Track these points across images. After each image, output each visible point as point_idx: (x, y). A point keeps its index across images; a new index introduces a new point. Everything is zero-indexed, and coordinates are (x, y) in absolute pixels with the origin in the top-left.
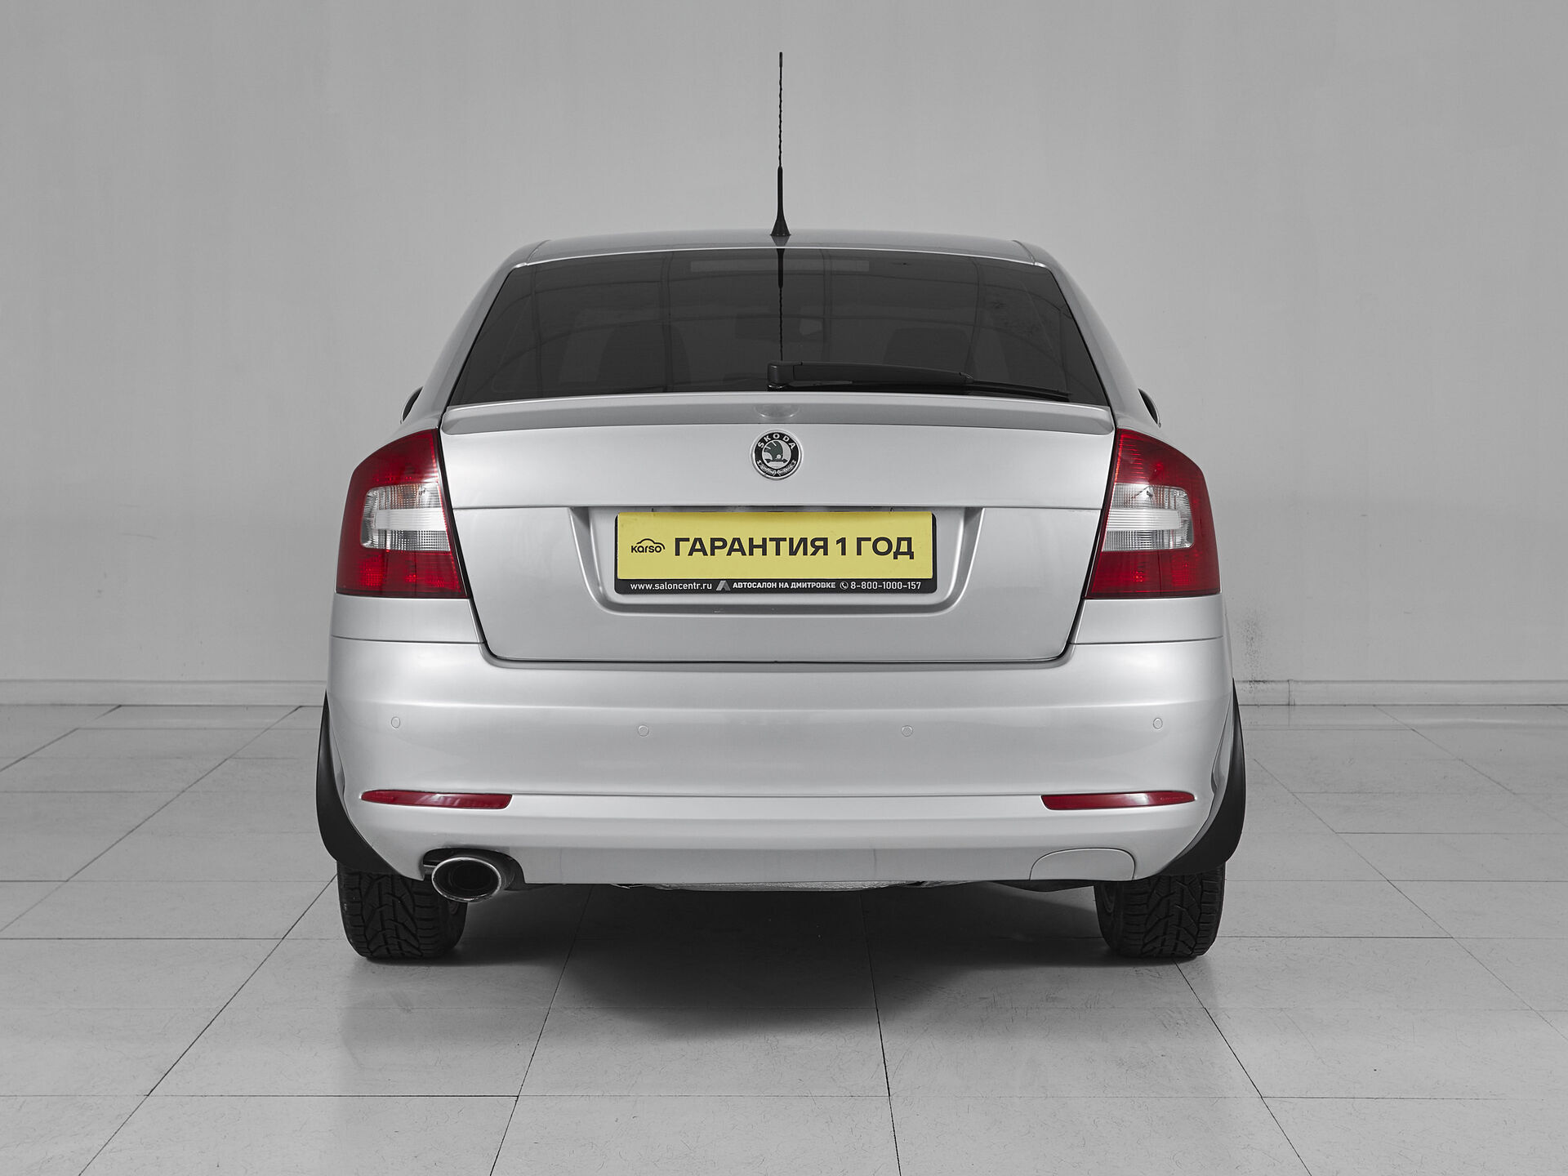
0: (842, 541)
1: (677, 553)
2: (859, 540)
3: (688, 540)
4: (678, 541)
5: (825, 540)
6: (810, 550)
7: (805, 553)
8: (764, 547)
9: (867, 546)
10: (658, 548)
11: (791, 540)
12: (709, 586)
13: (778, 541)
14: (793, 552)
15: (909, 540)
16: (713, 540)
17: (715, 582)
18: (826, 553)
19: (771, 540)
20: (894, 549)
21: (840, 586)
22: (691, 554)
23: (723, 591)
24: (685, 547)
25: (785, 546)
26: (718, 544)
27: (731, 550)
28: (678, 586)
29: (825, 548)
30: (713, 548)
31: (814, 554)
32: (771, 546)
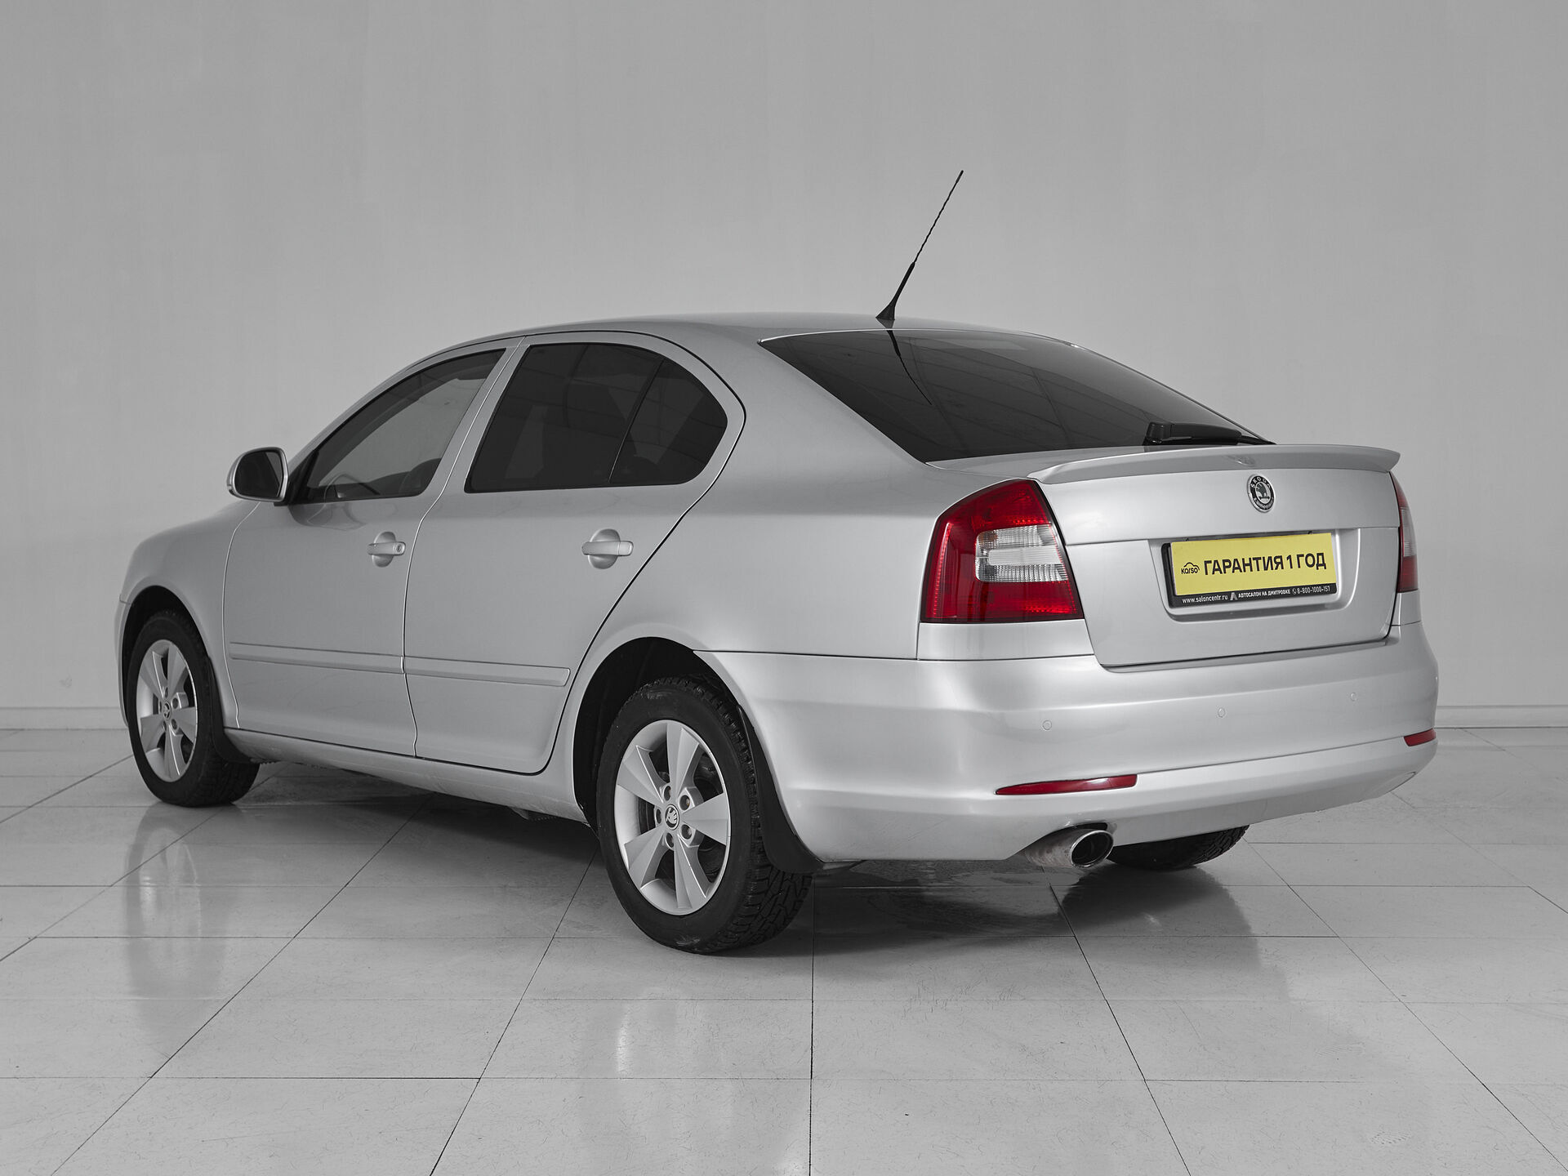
0: (1289, 557)
1: (1207, 574)
2: (1299, 556)
3: (1210, 562)
4: (1206, 562)
5: (1281, 557)
6: (1275, 565)
7: (1272, 569)
8: (1250, 564)
9: (1302, 560)
10: (1195, 570)
11: (1264, 558)
12: (1225, 597)
13: (1257, 559)
14: (1266, 569)
15: (1322, 554)
16: (1224, 561)
17: (1229, 594)
18: (1282, 568)
19: (1254, 559)
20: (1316, 563)
21: (1294, 592)
22: (1213, 573)
23: (1234, 601)
24: (1210, 567)
25: (1261, 562)
26: (1227, 564)
27: (1234, 568)
28: (1208, 599)
29: (1281, 563)
30: (1225, 567)
31: (1276, 569)
32: (1254, 563)
